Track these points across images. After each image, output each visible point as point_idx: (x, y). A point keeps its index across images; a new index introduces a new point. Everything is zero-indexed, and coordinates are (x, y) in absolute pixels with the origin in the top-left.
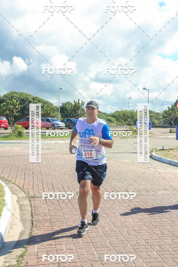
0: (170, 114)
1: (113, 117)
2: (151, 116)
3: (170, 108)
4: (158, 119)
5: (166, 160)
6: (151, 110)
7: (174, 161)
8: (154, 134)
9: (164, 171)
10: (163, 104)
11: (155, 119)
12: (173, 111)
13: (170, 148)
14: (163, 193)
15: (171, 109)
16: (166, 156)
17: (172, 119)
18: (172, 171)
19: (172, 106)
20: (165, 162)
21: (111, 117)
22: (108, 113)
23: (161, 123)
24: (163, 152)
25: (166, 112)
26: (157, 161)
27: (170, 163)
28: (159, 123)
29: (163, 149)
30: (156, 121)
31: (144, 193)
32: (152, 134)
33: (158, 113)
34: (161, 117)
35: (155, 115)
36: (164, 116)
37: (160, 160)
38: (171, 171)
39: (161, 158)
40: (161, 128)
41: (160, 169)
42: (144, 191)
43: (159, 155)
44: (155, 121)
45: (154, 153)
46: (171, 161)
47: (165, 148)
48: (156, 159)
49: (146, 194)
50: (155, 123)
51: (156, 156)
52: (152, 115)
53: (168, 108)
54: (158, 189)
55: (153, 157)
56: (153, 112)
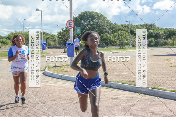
0: (64, 35)
1: (9, 39)
2: (47, 38)
3: (64, 29)
4: (54, 40)
5: (58, 76)
6: (47, 33)
7: (65, 75)
8: (49, 54)
9: (55, 85)
10: (58, 26)
11: (51, 40)
12: (67, 32)
13: (62, 65)
14: (51, 103)
15: (65, 31)
16: (58, 72)
17: (66, 39)
18: (63, 84)
19: (66, 27)
20: (57, 77)
21: (6, 39)
22: (3, 36)
23: (56, 44)
24: (56, 69)
25: (60, 33)
26: (49, 77)
27: (61, 78)
28: (54, 44)
29: (56, 66)
30: (52, 43)
31: (32, 105)
32: (47, 54)
33: (54, 35)
34: (56, 38)
35: (51, 37)
36: (58, 37)
37: (52, 76)
38: (61, 85)
39: (53, 74)
40: (57, 48)
41: (51, 83)
42: (32, 103)
43: (51, 71)
44: (50, 43)
45: (47, 71)
46: (62, 76)
47: (57, 65)
48: (49, 75)
49: (35, 105)
50: (51, 45)
51: (48, 73)
52: (48, 36)
53: (62, 29)
54: (47, 100)
55: (46, 74)
56: (49, 34)
